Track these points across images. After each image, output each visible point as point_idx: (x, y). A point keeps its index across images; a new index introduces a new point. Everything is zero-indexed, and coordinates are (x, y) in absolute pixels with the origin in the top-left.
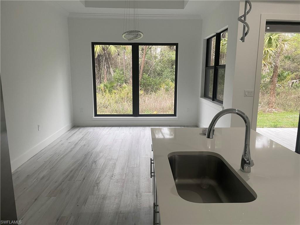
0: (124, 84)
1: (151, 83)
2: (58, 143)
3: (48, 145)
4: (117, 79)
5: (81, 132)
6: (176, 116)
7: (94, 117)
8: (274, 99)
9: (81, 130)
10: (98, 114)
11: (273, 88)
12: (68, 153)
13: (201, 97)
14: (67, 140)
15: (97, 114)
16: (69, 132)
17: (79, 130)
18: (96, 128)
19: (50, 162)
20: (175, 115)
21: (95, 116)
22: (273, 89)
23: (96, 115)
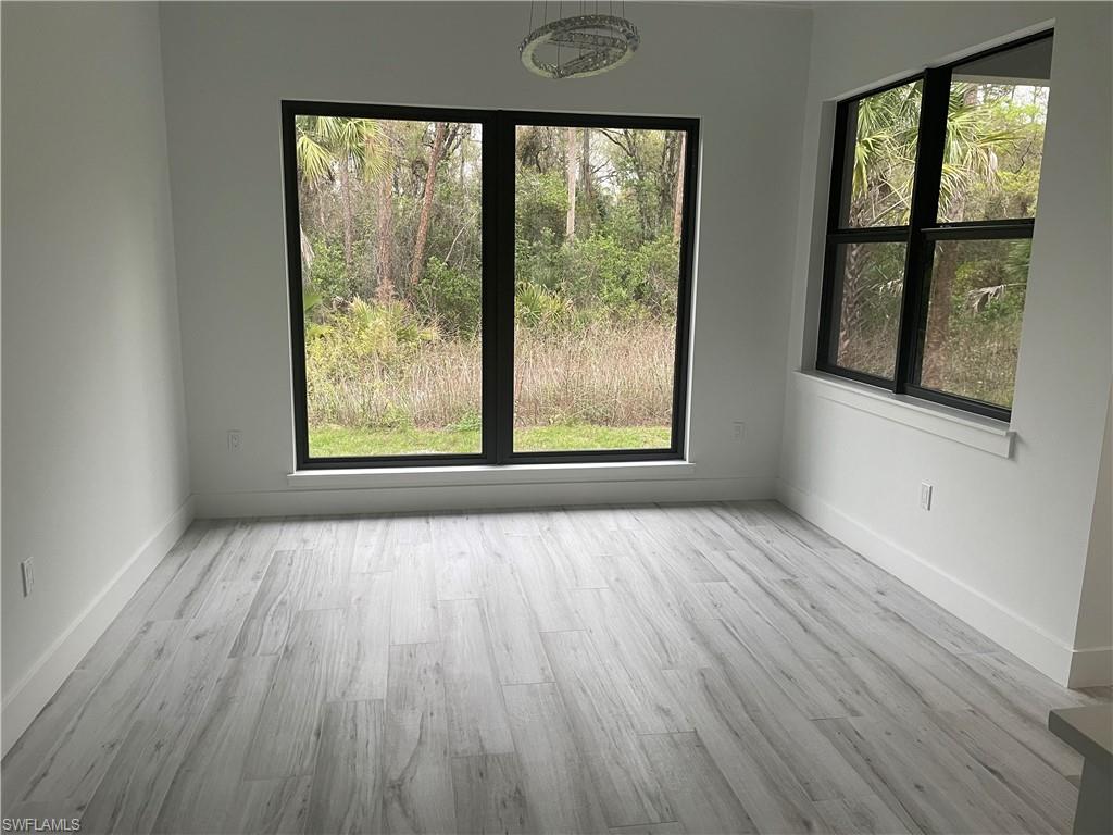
0: (357, 299)
1: (460, 294)
2: (134, 645)
3: (82, 666)
4: (318, 277)
5: (242, 559)
6: (682, 458)
7: (296, 473)
8: (943, 358)
9: (240, 540)
10: (313, 453)
11: (939, 318)
12: (211, 720)
13: (805, 370)
14: (180, 615)
15: (311, 455)
16: (178, 559)
17: (226, 542)
18: (310, 531)
19: (114, 816)
20: (676, 451)
21: (298, 469)
22: (941, 320)
23: (305, 462)
